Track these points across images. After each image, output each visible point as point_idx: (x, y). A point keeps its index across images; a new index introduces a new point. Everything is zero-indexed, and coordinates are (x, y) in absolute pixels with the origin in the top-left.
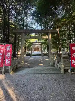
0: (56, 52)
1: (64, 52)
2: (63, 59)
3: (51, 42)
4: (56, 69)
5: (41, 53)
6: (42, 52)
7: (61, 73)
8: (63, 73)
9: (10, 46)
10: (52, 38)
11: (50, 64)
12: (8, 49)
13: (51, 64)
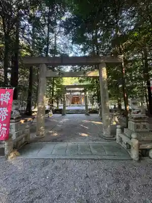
0: (117, 106)
1: (136, 107)
2: (134, 123)
3: (105, 85)
4: (119, 148)
5: (84, 108)
6: (86, 106)
7: (132, 160)
8: (137, 159)
9: (8, 93)
10: (108, 75)
11: (104, 133)
12: (4, 101)
13: (106, 133)
